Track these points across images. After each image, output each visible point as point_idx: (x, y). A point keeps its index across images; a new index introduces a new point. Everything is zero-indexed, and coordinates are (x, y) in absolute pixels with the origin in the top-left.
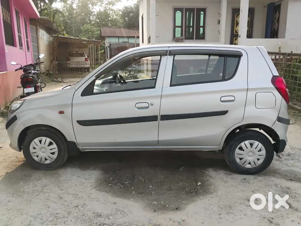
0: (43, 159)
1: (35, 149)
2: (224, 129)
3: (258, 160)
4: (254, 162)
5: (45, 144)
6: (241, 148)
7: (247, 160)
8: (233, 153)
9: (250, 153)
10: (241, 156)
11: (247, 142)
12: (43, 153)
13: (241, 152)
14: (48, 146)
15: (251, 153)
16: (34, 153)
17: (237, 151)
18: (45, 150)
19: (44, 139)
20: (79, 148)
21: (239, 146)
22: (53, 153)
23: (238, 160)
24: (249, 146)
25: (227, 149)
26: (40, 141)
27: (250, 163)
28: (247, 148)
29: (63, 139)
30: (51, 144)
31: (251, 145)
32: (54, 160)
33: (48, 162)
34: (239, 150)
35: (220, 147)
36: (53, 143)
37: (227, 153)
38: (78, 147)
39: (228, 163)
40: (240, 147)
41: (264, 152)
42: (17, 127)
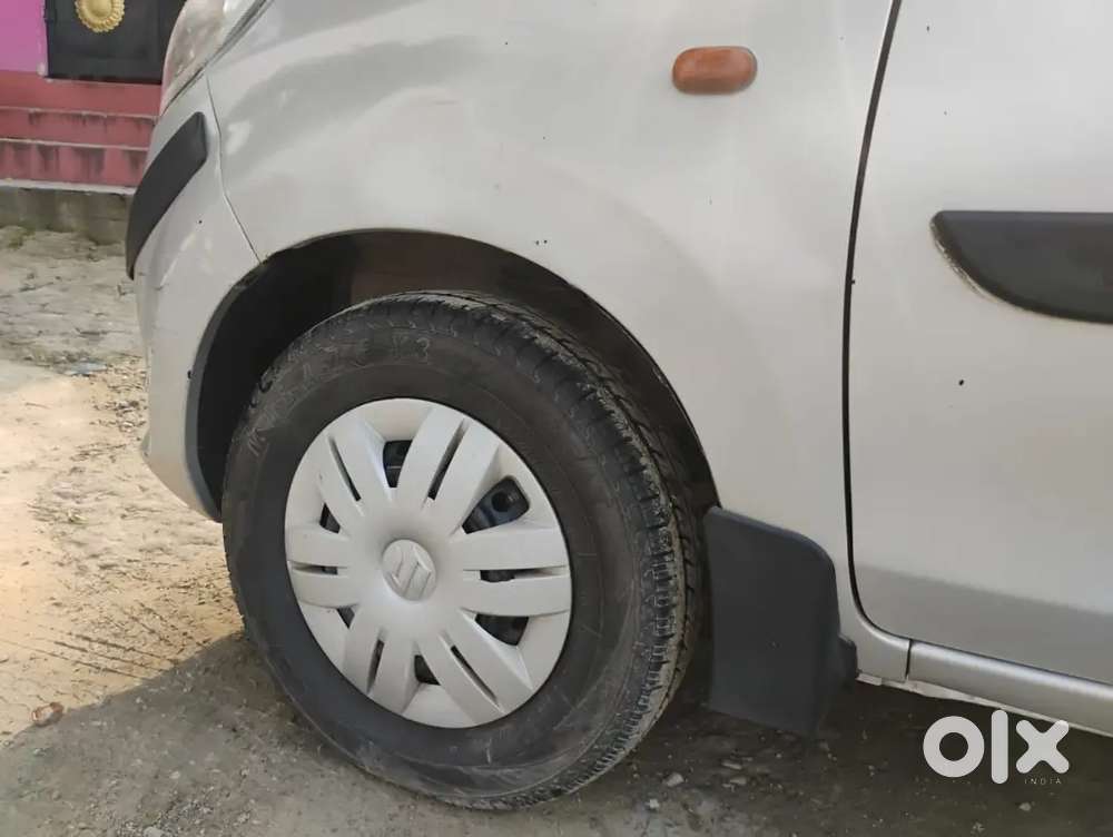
0: (397, 667)
1: (336, 528)
5: (433, 494)
12: (403, 593)
14: (470, 526)
16: (323, 569)
18: (426, 566)
19: (432, 424)
20: (850, 649)
22: (509, 629)
26: (395, 453)
29: (650, 472)
30: (500, 504)
32: (504, 712)
33: (435, 707)
36: (524, 505)
38: (851, 624)
42: (188, 242)
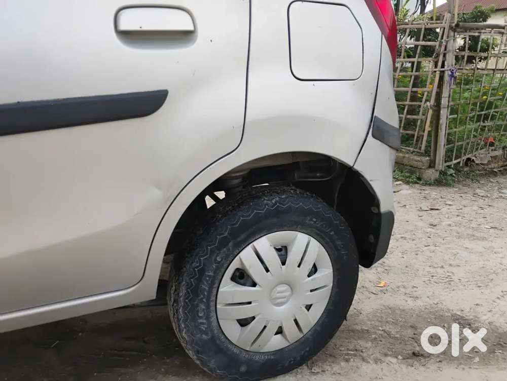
2: (155, 195)
3: (308, 307)
4: (296, 321)
6: (241, 277)
7: (268, 322)
8: (208, 307)
9: (280, 288)
10: (244, 312)
11: (264, 244)
13: (242, 292)
15: (284, 287)
17: (228, 289)
21: (235, 265)
23: (232, 332)
24: (272, 258)
25: (183, 291)
27: (280, 331)
28: (267, 270)
31: (282, 251)
34: (233, 283)
35: (148, 290)
37: (185, 309)
39: (190, 353)
40: (237, 269)
41: (326, 273)
